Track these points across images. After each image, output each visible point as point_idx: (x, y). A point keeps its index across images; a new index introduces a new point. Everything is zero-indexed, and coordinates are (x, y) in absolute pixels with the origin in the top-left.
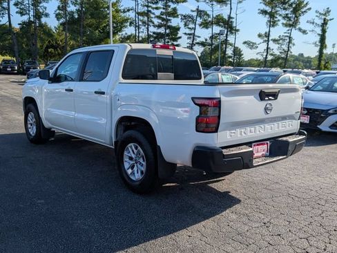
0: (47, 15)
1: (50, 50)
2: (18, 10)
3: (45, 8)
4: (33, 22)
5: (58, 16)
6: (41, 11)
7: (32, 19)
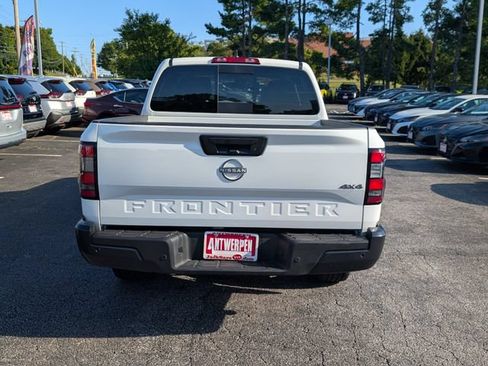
0: (410, 19)
1: (419, 69)
2: (371, 15)
3: (408, 9)
4: (389, 31)
5: (427, 19)
6: (402, 13)
7: (388, 27)
